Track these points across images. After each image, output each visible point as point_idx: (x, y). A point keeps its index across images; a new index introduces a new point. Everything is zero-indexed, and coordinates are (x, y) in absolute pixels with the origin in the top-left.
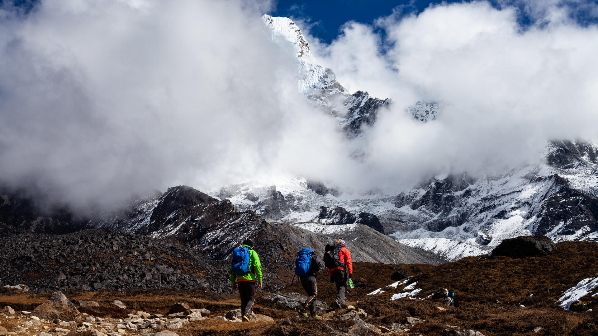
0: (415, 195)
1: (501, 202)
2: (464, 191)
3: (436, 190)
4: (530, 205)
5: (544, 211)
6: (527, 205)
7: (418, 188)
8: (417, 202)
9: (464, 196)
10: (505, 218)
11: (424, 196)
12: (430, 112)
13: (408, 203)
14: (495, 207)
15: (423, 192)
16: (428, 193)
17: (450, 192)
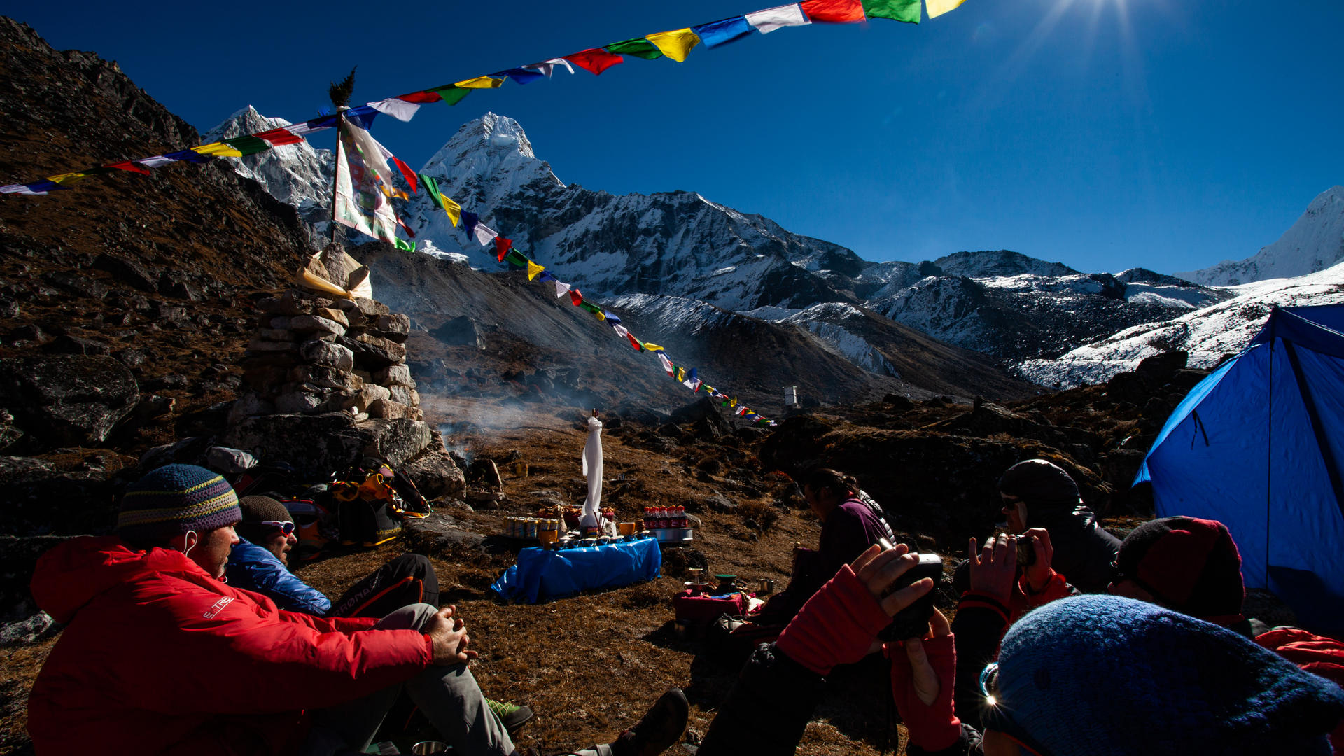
0: (619, 280)
1: (712, 284)
2: (672, 276)
3: (641, 275)
4: (745, 285)
5: (763, 287)
6: (741, 286)
7: (623, 274)
8: (621, 286)
9: (670, 281)
10: (715, 300)
11: (628, 281)
12: (642, 203)
13: (611, 289)
14: (704, 288)
15: (627, 277)
16: (633, 278)
17: (656, 278)
